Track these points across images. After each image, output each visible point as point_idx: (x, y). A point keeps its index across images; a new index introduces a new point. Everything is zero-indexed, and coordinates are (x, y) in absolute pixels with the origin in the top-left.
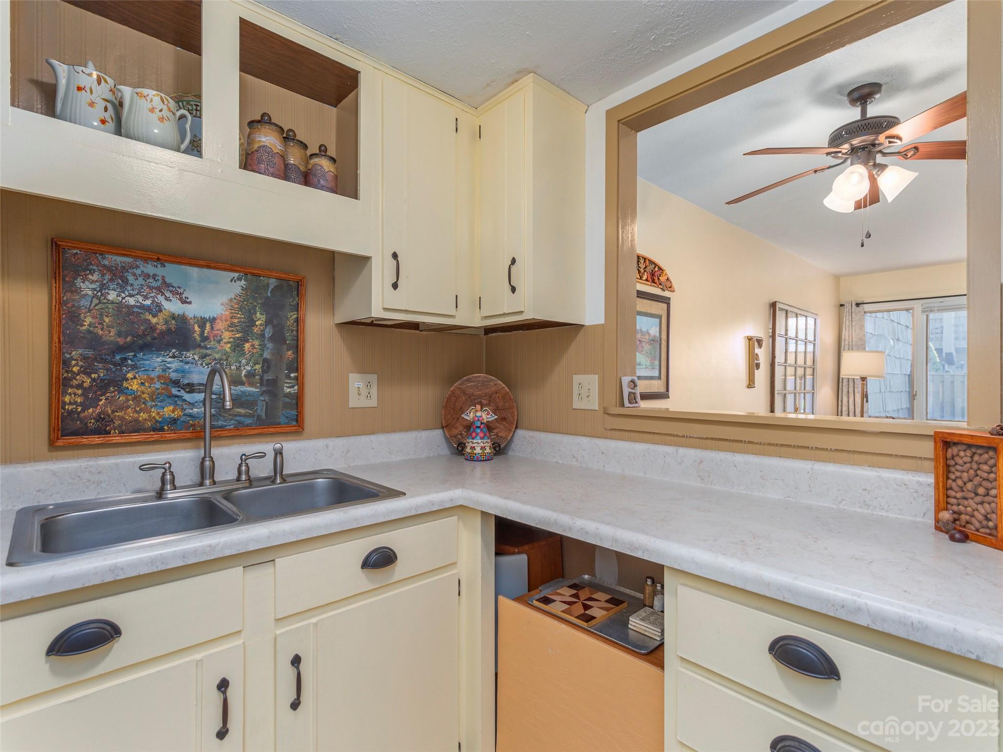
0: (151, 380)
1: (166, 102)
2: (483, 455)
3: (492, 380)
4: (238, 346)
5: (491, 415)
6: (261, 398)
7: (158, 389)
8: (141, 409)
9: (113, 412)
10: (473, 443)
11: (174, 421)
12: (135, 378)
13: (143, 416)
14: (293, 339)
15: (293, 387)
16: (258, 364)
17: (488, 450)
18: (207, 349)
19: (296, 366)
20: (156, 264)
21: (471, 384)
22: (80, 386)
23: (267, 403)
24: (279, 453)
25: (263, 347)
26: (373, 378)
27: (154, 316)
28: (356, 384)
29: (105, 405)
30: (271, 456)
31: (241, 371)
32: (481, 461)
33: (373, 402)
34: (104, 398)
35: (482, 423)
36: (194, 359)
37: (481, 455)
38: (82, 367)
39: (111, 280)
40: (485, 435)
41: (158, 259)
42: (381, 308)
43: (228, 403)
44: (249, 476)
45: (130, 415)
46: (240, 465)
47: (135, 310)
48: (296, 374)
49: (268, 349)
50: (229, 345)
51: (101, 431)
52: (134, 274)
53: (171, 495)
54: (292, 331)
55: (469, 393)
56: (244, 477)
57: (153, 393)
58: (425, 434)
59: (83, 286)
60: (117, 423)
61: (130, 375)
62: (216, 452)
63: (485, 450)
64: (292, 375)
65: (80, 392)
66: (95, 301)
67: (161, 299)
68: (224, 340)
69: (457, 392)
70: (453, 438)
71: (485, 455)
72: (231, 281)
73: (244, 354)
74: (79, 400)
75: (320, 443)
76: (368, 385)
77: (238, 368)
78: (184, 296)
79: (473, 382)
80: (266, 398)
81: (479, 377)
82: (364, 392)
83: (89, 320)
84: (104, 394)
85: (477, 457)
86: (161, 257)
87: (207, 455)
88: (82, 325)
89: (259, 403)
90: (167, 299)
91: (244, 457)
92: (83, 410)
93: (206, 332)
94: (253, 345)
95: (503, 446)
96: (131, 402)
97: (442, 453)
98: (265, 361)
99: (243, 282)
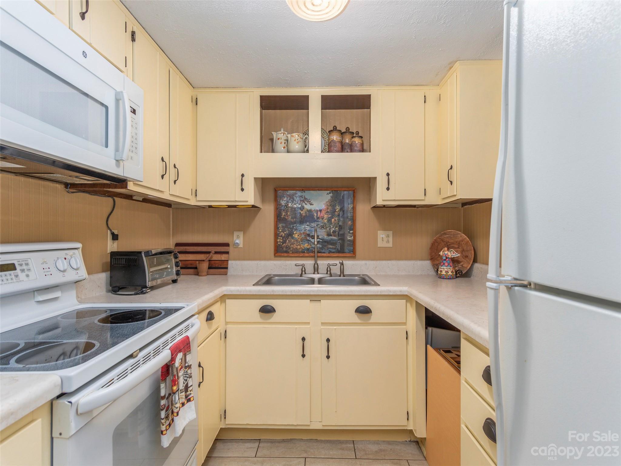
0: (301, 234)
1: (299, 136)
2: (447, 276)
3: (459, 234)
4: (329, 220)
5: (456, 254)
6: (338, 242)
7: (303, 237)
8: (298, 245)
9: (290, 245)
10: (441, 269)
11: (308, 249)
12: (296, 233)
13: (299, 247)
14: (351, 216)
15: (351, 237)
16: (337, 227)
17: (450, 273)
18: (319, 222)
19: (353, 228)
20: (302, 191)
21: (447, 236)
22: (281, 236)
23: (340, 244)
24: (342, 264)
25: (339, 220)
26: (390, 233)
27: (302, 211)
28: (381, 236)
29: (288, 243)
30: (339, 265)
31: (331, 230)
32: (445, 279)
33: (390, 245)
34: (288, 240)
35: (447, 258)
36: (314, 226)
37: (445, 276)
38: (282, 230)
39: (290, 199)
40: (449, 264)
41: (303, 190)
42: (382, 200)
43: (316, 243)
44: (331, 273)
45: (295, 246)
46: (328, 268)
47: (296, 209)
48: (353, 231)
49: (341, 221)
50: (326, 220)
51: (286, 252)
52: (296, 197)
53: (304, 275)
54: (351, 213)
55: (446, 241)
56: (329, 273)
57: (302, 239)
58: (419, 263)
59: (282, 202)
60: (292, 249)
61: (295, 232)
62: (319, 262)
63: (448, 273)
64: (351, 232)
65: (281, 238)
66: (285, 207)
67: (304, 204)
68: (325, 218)
69: (439, 240)
70: (435, 266)
71: (448, 276)
72: (327, 194)
73: (332, 223)
74: (281, 241)
75: (363, 262)
76: (388, 236)
77: (330, 229)
78: (311, 202)
79: (447, 235)
80: (340, 241)
81: (451, 232)
82: (385, 239)
83: (284, 214)
84: (288, 239)
85: (443, 276)
86: (303, 189)
87: (316, 263)
88: (282, 216)
89: (338, 243)
90: (306, 204)
91: (329, 265)
92: (282, 244)
93: (318, 215)
94: (335, 220)
95: (464, 272)
96: (295, 242)
97: (430, 273)
98: (340, 226)
99: (331, 194)
